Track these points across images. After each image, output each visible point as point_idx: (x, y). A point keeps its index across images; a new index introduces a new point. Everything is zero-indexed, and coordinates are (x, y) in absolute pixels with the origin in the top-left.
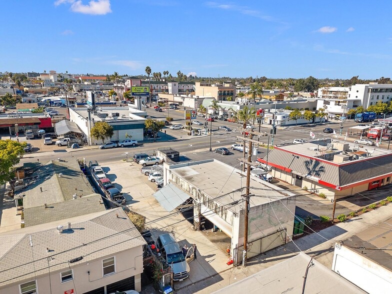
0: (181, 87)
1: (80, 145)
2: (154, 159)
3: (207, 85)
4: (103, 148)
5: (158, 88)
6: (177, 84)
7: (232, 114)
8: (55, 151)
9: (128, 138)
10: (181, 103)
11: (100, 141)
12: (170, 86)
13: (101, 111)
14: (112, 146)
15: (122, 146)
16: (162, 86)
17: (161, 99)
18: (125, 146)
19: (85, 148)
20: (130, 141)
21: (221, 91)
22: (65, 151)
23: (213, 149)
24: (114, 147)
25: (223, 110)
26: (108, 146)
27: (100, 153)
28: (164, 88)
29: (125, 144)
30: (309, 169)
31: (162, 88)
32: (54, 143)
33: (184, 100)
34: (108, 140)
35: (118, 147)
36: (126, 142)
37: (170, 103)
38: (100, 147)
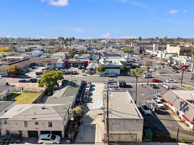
0: (161, 46)
1: (93, 74)
2: (114, 85)
3: (174, 46)
4: (100, 76)
5: (147, 47)
6: (158, 45)
7: (181, 64)
8: (83, 75)
9: (112, 73)
10: (156, 55)
11: (100, 73)
12: (154, 46)
13: (109, 59)
14: (104, 75)
15: (108, 76)
16: (149, 46)
17: (147, 52)
18: (109, 77)
19: (94, 75)
20: (112, 74)
21: (182, 50)
22: (86, 75)
23: (149, 84)
24: (105, 76)
25: (176, 61)
26: (102, 76)
27: (99, 78)
28: (151, 47)
29: (109, 75)
30: (181, 106)
31: (149, 47)
32: (84, 72)
33: (158, 54)
34: (103, 73)
35: (107, 76)
36: (110, 74)
37: (150, 55)
38: (99, 75)
